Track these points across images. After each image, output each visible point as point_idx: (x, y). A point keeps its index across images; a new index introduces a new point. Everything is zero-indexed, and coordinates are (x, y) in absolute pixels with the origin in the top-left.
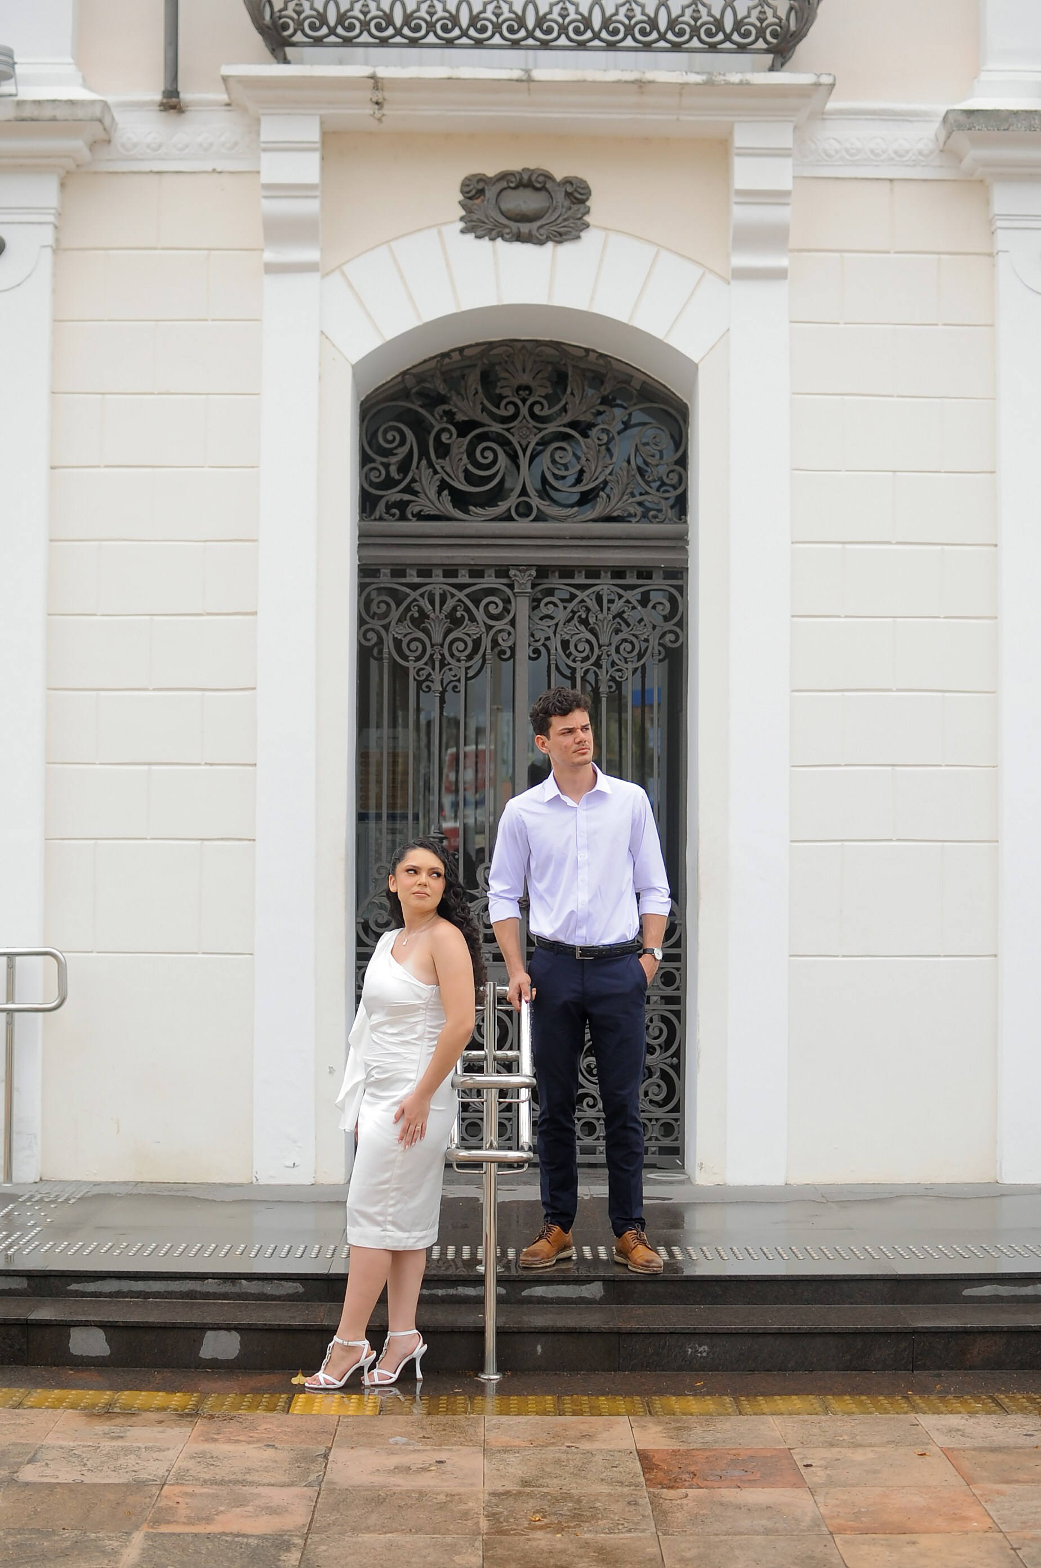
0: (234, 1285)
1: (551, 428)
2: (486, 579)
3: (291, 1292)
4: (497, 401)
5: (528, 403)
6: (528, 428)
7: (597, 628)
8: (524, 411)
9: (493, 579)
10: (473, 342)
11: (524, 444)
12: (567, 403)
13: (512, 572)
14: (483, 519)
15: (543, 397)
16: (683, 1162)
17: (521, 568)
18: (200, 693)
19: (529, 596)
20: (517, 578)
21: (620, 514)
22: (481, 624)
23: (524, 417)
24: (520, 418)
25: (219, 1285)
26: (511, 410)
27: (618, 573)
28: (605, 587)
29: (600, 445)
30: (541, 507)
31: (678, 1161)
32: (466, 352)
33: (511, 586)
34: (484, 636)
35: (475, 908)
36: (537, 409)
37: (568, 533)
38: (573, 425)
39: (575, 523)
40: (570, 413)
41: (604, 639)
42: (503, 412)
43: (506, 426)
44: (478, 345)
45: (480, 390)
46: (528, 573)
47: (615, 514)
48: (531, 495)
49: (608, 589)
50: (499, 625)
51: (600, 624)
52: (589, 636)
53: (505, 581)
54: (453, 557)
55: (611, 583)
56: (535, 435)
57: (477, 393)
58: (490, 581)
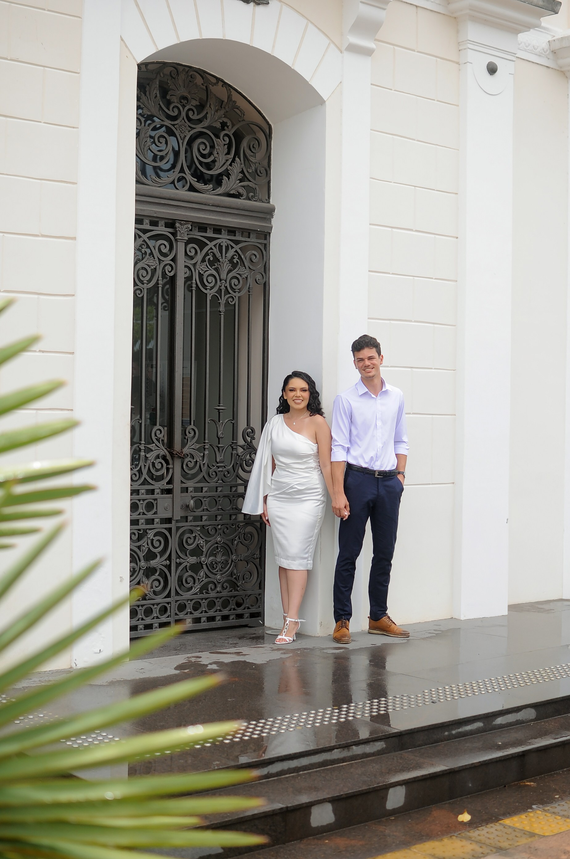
0: (349, 751)
1: (199, 128)
2: (159, 228)
3: (379, 748)
4: (168, 103)
5: (186, 109)
6: (185, 127)
7: (219, 267)
8: (183, 114)
9: (163, 228)
10: (155, 61)
11: (182, 137)
12: (207, 113)
13: (177, 225)
14: (159, 185)
15: (194, 106)
16: (263, 621)
17: (182, 222)
18: (36, 296)
19: (185, 242)
20: (179, 229)
21: (235, 193)
22: (156, 259)
23: (183, 119)
24: (181, 119)
25: (340, 752)
26: (176, 113)
27: (232, 231)
28: (224, 241)
29: (225, 145)
30: (193, 182)
31: (260, 621)
32: (150, 67)
33: (174, 234)
34: (158, 268)
35: (151, 458)
36: (190, 113)
37: (211, 202)
38: (209, 128)
39: (211, 195)
40: (209, 120)
41: (223, 276)
42: (171, 113)
43: (173, 123)
44: (158, 63)
45: (158, 95)
46: (186, 226)
47: (232, 192)
48: (186, 173)
49: (226, 242)
50: (167, 260)
51: (222, 265)
52: (215, 273)
53: (171, 230)
54: (144, 210)
55: (228, 238)
56: (189, 131)
57: (156, 96)
58: (161, 229)
